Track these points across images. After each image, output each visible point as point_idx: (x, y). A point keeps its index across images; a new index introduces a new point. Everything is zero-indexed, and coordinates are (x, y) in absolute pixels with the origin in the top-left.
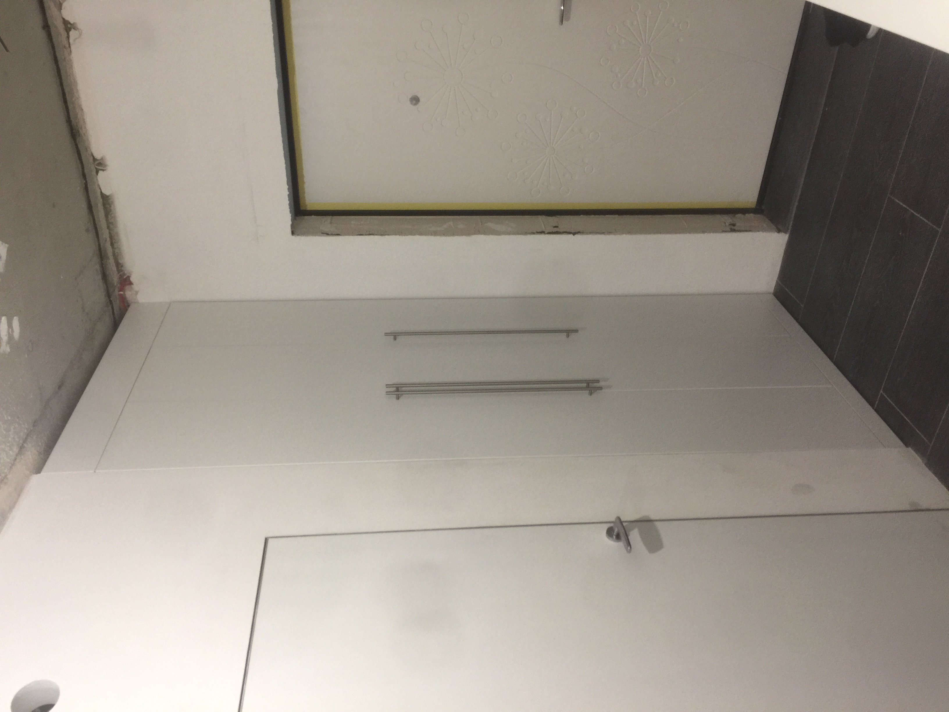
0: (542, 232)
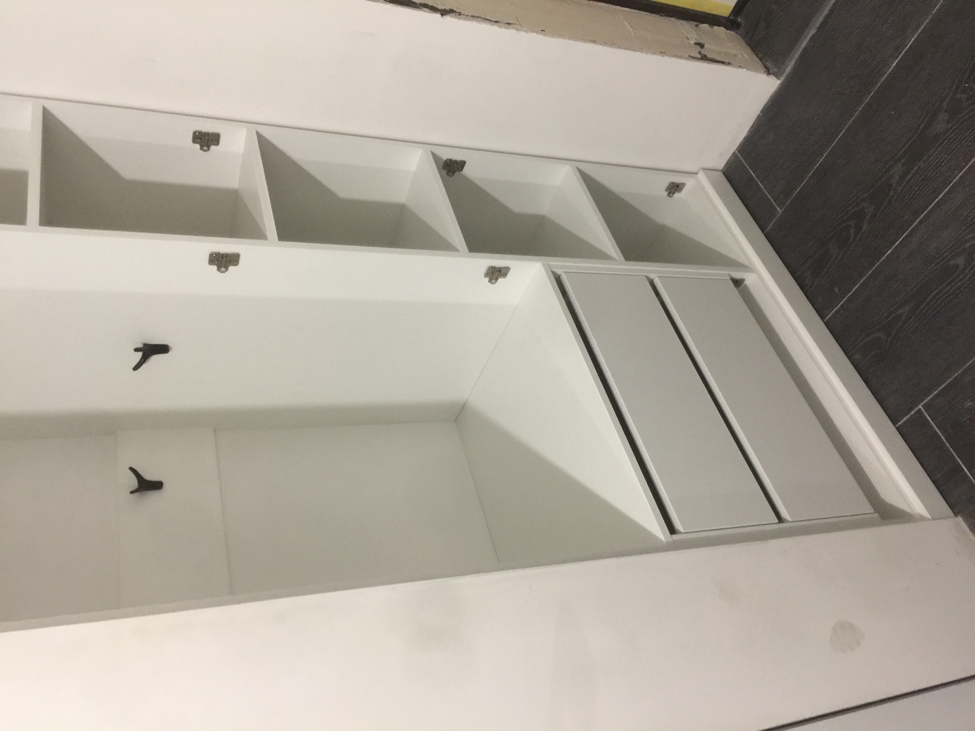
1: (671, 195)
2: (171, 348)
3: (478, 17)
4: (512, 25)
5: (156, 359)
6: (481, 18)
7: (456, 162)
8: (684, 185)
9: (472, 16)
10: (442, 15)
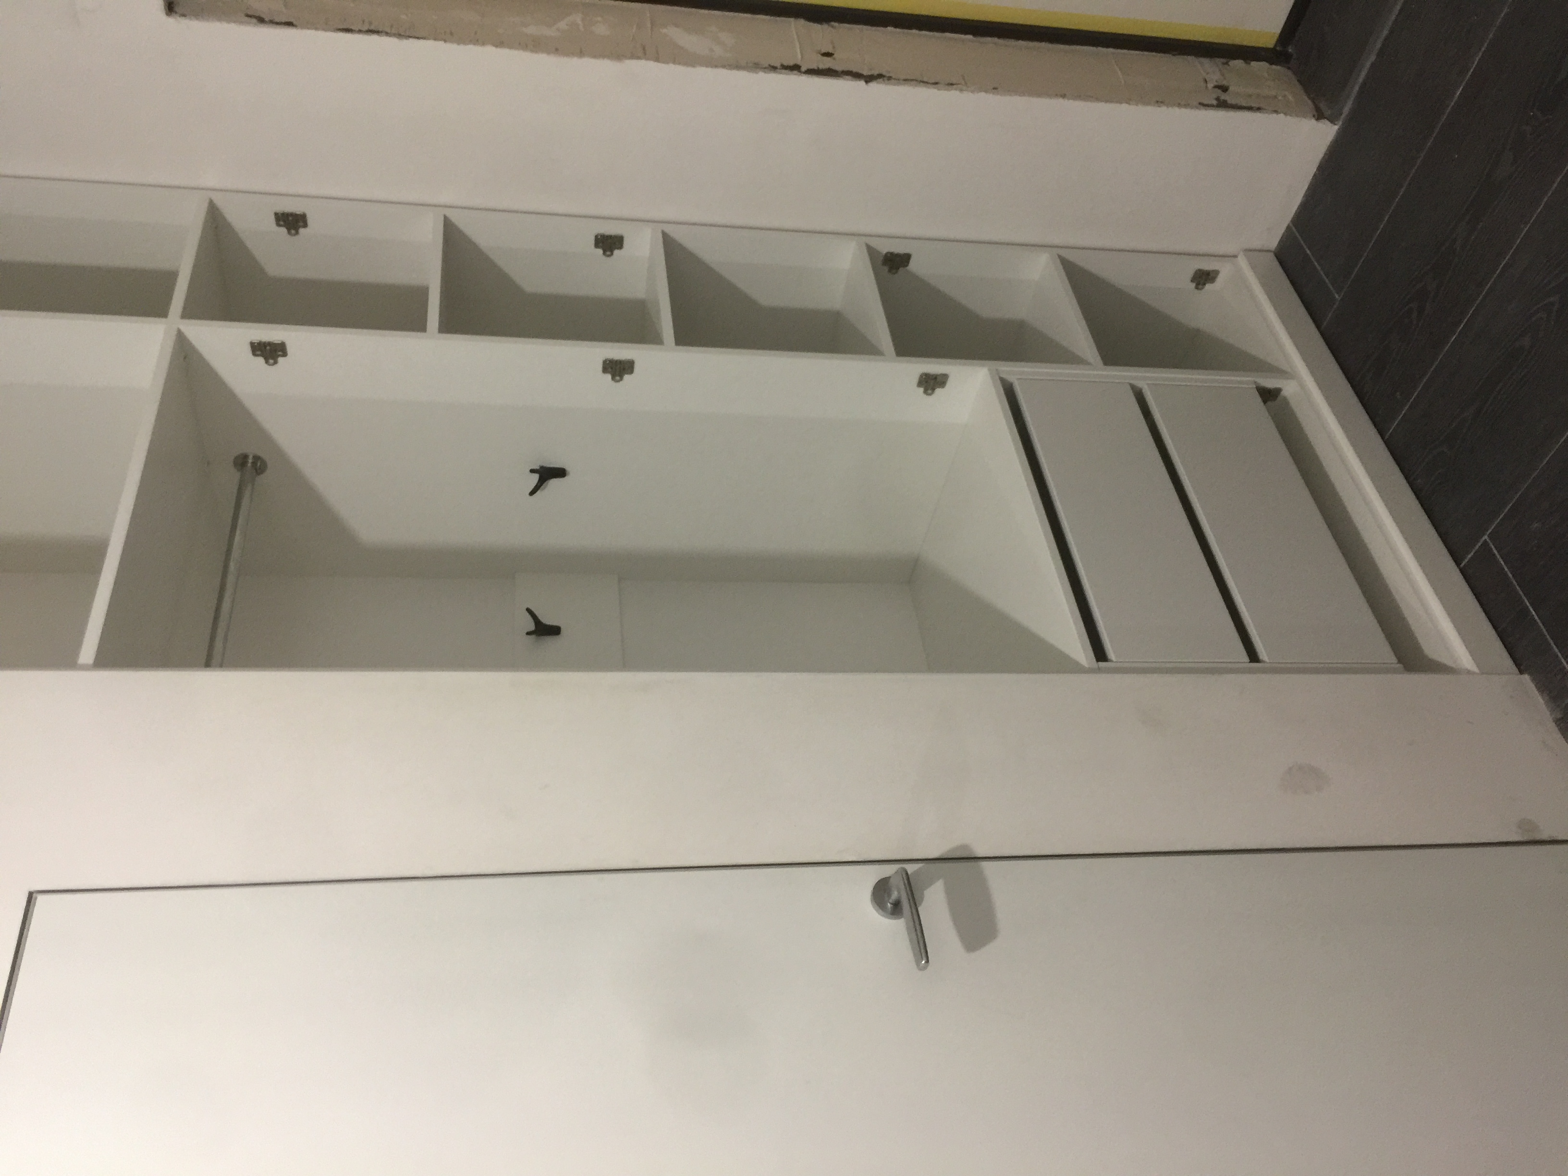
0: (795, 68)
1: (1200, 287)
2: (569, 473)
3: (912, 80)
4: (955, 86)
5: (554, 483)
6: (916, 80)
7: (898, 255)
8: (1216, 273)
9: (905, 80)
10: (867, 82)
